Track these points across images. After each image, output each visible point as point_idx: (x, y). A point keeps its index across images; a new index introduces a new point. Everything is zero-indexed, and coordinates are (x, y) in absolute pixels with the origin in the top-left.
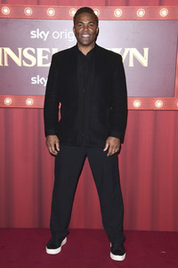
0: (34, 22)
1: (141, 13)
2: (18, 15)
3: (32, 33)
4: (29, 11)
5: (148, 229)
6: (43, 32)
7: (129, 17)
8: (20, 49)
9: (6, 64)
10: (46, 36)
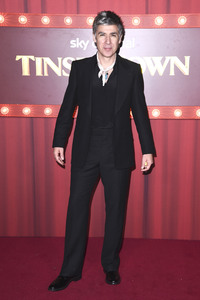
0: (73, 31)
1: (182, 20)
2: (58, 24)
3: (72, 42)
4: (68, 21)
5: (189, 239)
6: (82, 41)
7: (170, 25)
8: (60, 59)
9: (46, 74)
10: (86, 45)
